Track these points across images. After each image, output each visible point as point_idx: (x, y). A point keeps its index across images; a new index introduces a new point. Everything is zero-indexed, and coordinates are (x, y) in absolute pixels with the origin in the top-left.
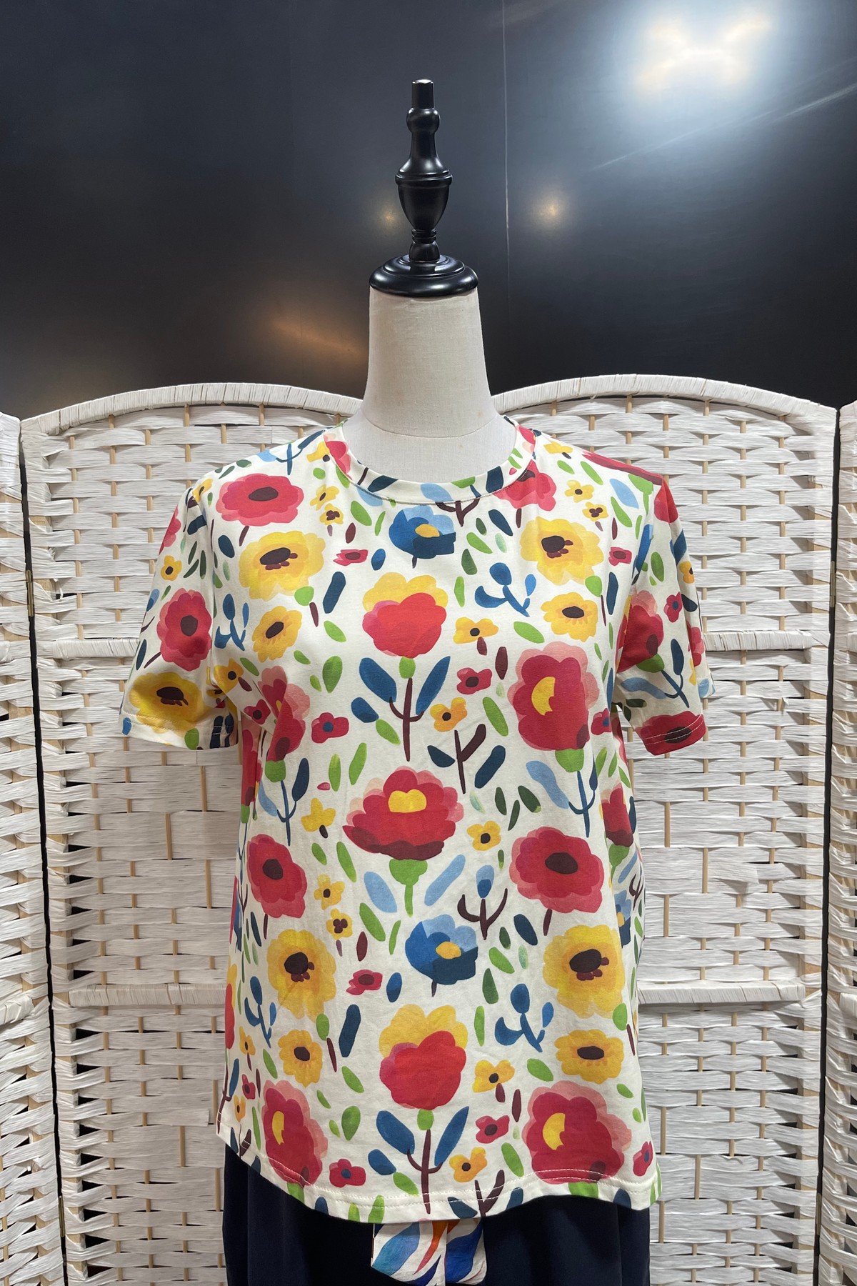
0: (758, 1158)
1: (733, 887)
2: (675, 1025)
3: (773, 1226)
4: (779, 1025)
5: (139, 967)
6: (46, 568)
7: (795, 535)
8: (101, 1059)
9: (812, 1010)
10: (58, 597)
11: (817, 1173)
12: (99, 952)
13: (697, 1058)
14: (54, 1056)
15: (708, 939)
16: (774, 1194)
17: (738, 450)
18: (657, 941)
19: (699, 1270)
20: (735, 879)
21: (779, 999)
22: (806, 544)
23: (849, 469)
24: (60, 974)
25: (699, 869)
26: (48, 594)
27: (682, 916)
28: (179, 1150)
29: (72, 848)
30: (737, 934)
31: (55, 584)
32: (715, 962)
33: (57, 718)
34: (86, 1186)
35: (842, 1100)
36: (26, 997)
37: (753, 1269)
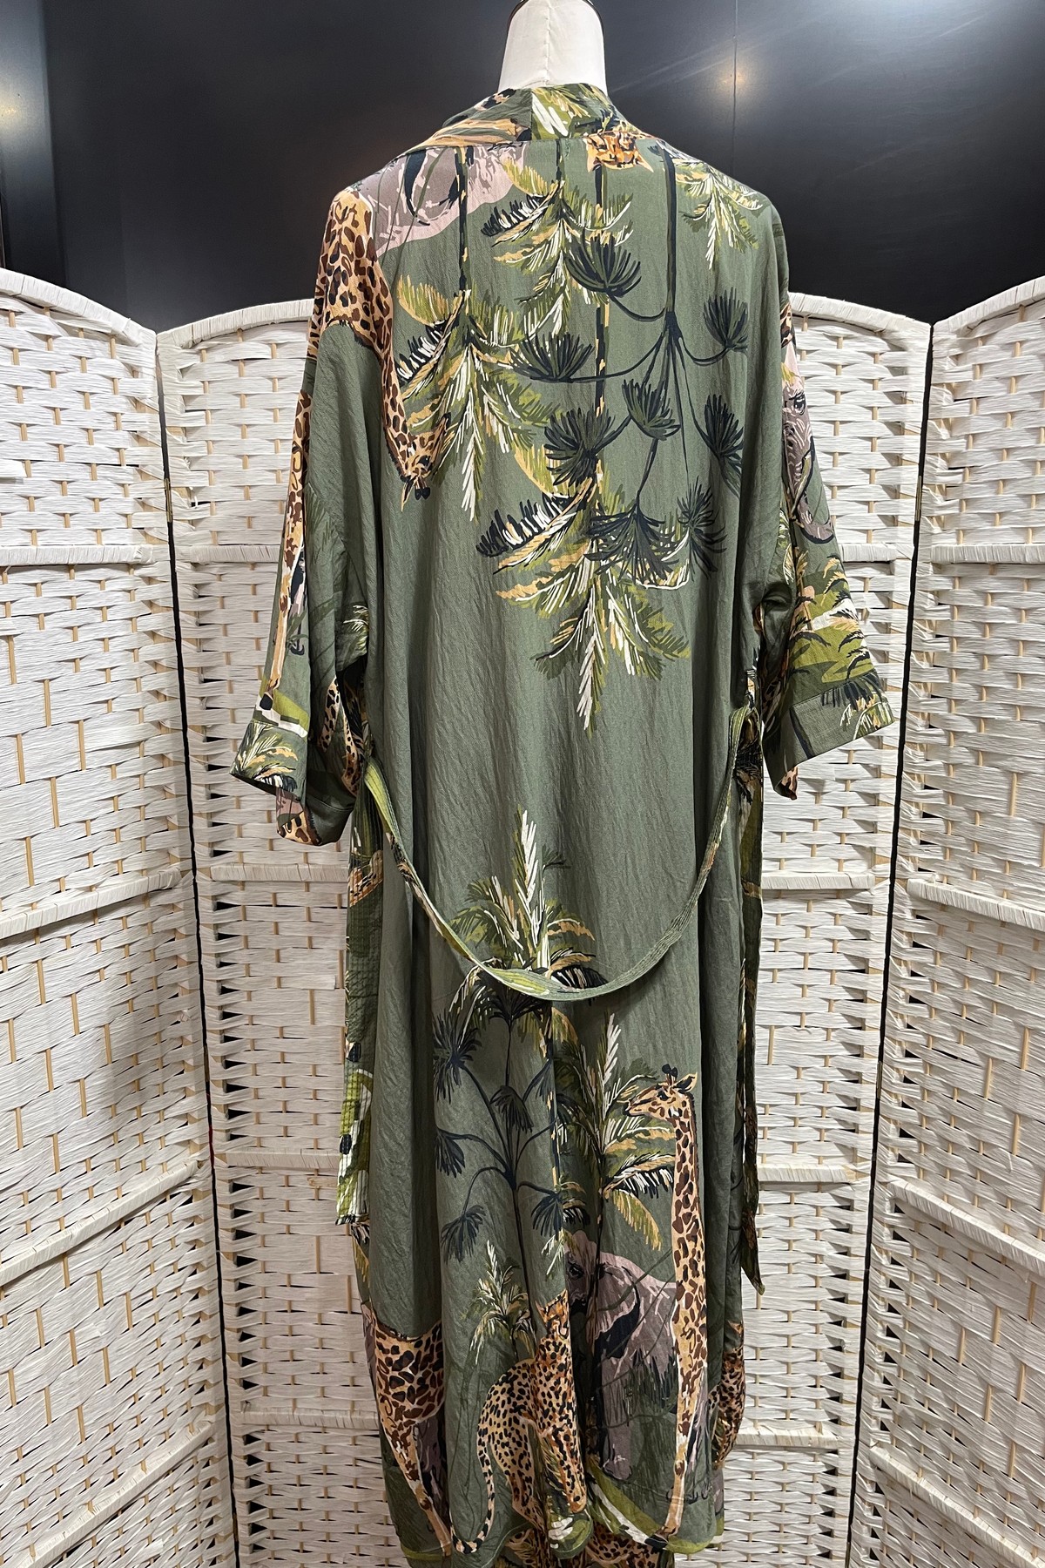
0: (827, 1029)
1: (811, 785)
4: (851, 912)
5: (272, 849)
6: (183, 477)
7: (886, 450)
8: (239, 929)
9: (880, 898)
10: (193, 504)
11: (878, 1042)
12: (236, 834)
13: (774, 940)
14: (198, 924)
15: (788, 833)
17: (834, 366)
19: (770, 1128)
21: (850, 887)
22: (896, 459)
23: (941, 385)
24: (202, 852)
26: (185, 501)
28: (308, 1011)
29: (209, 739)
30: (815, 829)
31: (190, 492)
33: (194, 619)
34: (227, 1039)
35: (904, 974)
36: (176, 867)
37: (819, 1130)
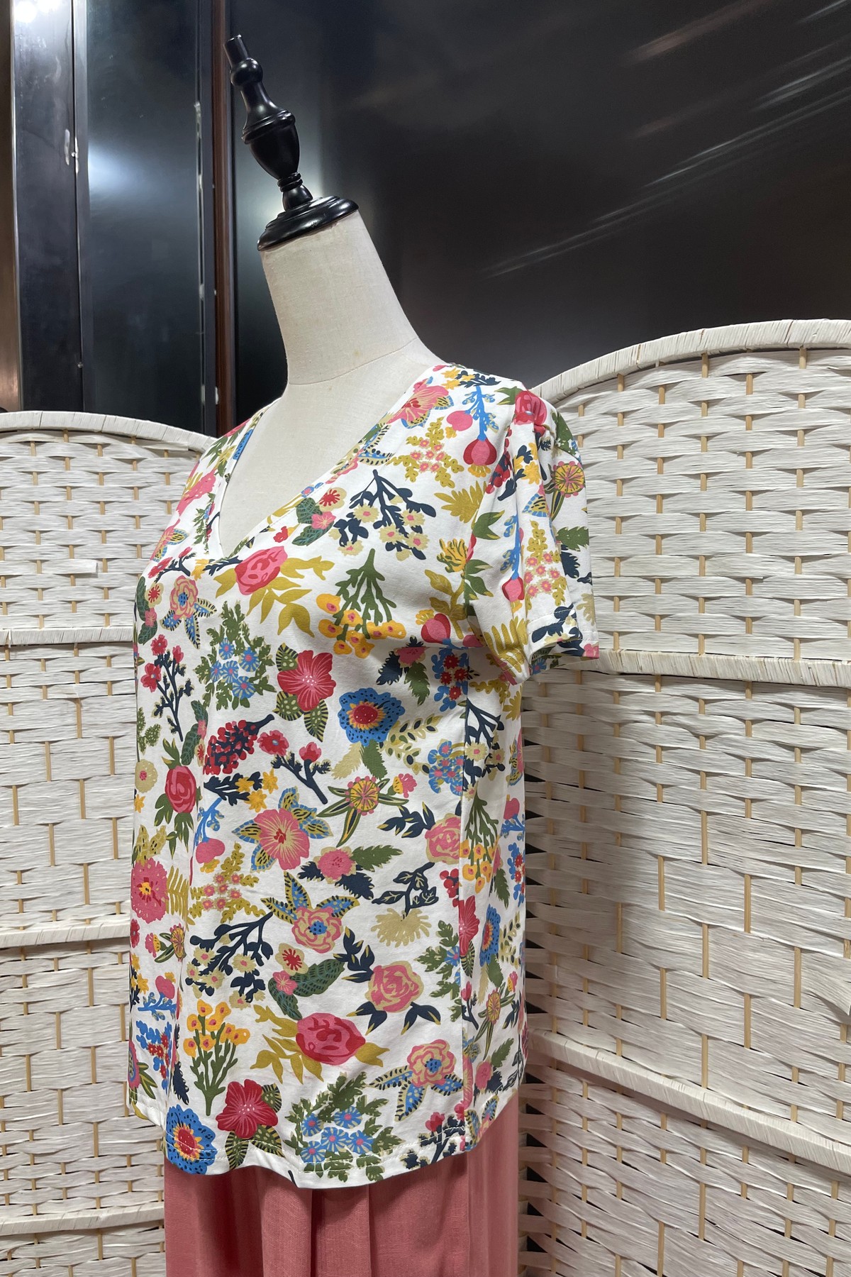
2: (759, 1166)
18: (734, 1049)
25: (790, 973)
27: (765, 1027)
32: (811, 1105)
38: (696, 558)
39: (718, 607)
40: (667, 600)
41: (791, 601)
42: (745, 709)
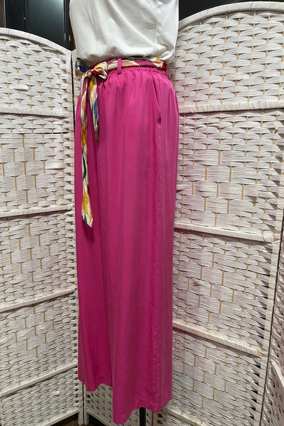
0: (254, 295)
1: (251, 199)
2: (229, 244)
3: (257, 320)
4: (265, 251)
6: (77, 93)
9: (276, 247)
11: (273, 306)
13: (235, 257)
15: (242, 217)
16: (259, 309)
18: (225, 215)
19: (232, 327)
20: (252, 195)
21: (263, 241)
25: (241, 191)
27: (233, 207)
30: (253, 216)
32: (244, 225)
36: (72, 205)
38: (221, 75)
39: (227, 90)
40: (212, 89)
41: (248, 86)
42: (233, 119)
